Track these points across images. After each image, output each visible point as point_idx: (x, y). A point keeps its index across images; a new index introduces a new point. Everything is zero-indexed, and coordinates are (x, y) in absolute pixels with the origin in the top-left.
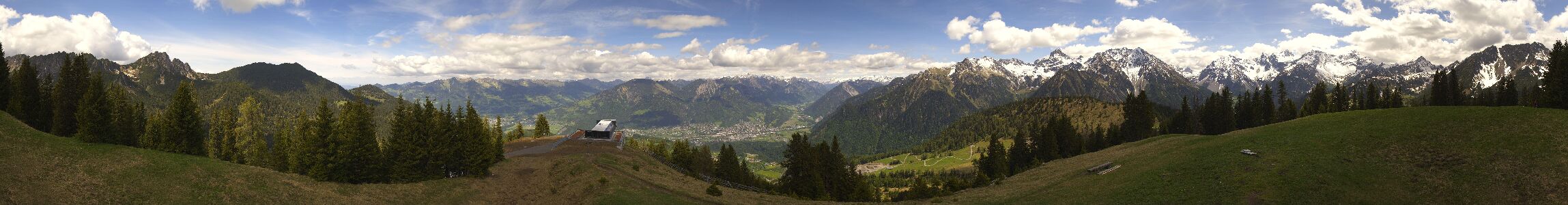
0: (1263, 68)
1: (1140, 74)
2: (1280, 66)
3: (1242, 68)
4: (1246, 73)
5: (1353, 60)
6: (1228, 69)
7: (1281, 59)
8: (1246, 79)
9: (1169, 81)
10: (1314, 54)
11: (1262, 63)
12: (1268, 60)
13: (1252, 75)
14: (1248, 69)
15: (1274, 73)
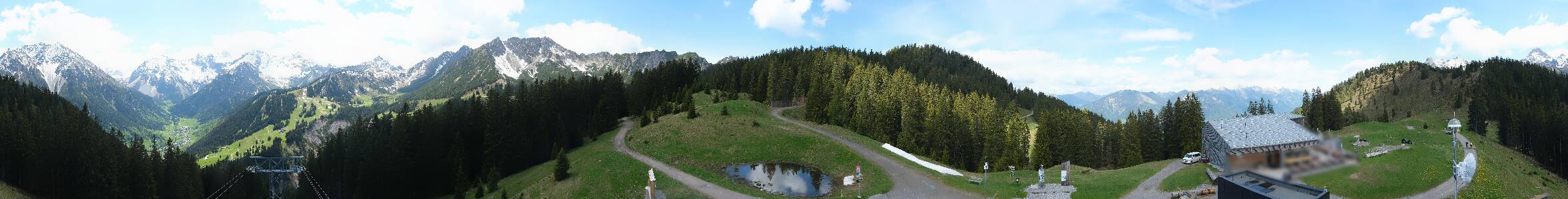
0: (198, 69)
1: (57, 72)
2: (217, 67)
3: (176, 69)
4: (180, 75)
5: (298, 62)
6: (162, 70)
7: (218, 60)
8: (182, 82)
9: (91, 80)
10: (256, 53)
11: (197, 63)
12: (204, 61)
13: (188, 77)
14: (183, 70)
15: (212, 75)
